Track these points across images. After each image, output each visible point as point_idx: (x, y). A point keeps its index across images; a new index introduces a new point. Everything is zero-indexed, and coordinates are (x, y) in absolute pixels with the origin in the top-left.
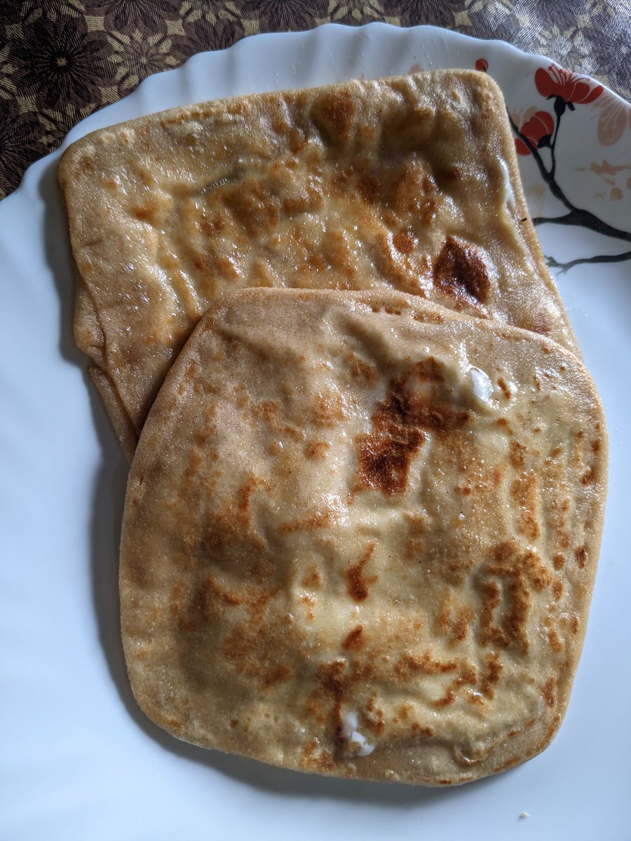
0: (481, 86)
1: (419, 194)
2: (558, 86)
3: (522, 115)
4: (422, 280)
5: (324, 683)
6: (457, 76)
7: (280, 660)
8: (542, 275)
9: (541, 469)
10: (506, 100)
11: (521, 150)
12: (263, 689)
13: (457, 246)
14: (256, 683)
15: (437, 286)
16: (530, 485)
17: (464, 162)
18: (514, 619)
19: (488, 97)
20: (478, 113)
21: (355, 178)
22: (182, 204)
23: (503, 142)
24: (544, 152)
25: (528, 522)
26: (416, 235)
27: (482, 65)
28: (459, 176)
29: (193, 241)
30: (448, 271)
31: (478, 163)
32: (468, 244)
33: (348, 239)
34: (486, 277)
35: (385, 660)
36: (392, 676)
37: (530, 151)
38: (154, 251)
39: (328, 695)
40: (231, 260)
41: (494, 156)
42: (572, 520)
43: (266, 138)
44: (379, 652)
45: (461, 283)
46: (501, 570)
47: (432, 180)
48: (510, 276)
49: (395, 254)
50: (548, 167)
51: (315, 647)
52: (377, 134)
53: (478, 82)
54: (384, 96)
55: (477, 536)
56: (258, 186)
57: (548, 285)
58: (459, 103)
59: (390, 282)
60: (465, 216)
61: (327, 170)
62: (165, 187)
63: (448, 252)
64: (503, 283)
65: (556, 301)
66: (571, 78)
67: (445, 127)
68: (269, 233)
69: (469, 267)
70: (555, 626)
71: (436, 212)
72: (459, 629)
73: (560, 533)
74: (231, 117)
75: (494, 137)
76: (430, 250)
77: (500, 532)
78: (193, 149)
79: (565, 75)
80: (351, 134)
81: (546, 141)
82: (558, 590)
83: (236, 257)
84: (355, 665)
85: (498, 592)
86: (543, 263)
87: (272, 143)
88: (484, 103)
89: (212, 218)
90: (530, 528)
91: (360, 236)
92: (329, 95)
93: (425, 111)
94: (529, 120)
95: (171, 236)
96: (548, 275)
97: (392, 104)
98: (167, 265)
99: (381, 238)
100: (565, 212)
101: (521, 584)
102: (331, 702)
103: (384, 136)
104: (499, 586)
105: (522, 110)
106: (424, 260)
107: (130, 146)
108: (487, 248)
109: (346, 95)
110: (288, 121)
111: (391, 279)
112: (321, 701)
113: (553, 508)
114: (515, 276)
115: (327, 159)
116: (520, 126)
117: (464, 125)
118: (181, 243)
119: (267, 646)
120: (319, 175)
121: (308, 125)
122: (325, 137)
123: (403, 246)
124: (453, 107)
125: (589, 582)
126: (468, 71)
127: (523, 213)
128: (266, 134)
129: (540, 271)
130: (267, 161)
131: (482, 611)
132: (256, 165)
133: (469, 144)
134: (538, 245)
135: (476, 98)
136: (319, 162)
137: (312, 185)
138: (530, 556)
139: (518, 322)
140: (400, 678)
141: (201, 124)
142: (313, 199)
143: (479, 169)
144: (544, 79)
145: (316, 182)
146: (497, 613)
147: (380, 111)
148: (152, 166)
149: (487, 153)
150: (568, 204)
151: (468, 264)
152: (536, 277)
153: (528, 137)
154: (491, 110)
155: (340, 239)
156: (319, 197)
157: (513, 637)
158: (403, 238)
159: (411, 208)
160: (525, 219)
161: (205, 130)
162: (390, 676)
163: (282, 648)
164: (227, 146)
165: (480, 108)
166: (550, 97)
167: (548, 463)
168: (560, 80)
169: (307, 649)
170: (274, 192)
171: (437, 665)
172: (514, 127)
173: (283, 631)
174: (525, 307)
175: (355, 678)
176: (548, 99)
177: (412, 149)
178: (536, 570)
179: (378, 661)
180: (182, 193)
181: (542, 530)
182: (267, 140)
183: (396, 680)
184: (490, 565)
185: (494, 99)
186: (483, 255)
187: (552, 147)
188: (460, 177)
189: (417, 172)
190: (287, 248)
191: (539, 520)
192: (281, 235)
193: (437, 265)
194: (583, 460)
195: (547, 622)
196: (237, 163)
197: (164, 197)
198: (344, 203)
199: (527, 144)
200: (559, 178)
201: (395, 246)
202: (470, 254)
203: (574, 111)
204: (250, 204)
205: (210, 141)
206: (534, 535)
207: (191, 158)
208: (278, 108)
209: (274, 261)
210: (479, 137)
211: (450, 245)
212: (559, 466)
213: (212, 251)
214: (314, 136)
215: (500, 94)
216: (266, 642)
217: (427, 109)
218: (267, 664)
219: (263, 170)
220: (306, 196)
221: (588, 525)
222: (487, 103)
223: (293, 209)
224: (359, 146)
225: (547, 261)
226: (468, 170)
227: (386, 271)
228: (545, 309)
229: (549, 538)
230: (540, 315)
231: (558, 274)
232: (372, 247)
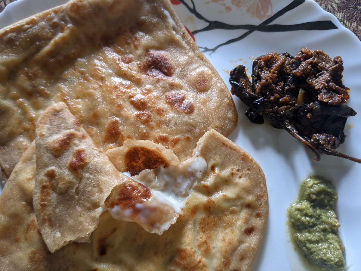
8: (199, 56)
17: (146, 15)
30: (150, 66)
31: (153, 14)
37: (180, 2)
41: (160, 9)
50: (191, 6)
60: (154, 39)
74: (28, 26)
83: (46, 86)
87: (51, 31)
89: (31, 72)
96: (205, 56)
100: (207, 24)
121: (66, 19)
133: (146, 7)
143: (155, 17)
149: (156, 9)
150: (206, 21)
151: (159, 61)
160: (184, 33)
161: (17, 35)
182: (48, 31)
193: (144, 65)
200: (198, 10)
211: (149, 54)
213: (34, 86)
225: (204, 50)
226: (149, 18)
231: (210, 55)
232: (111, 65)
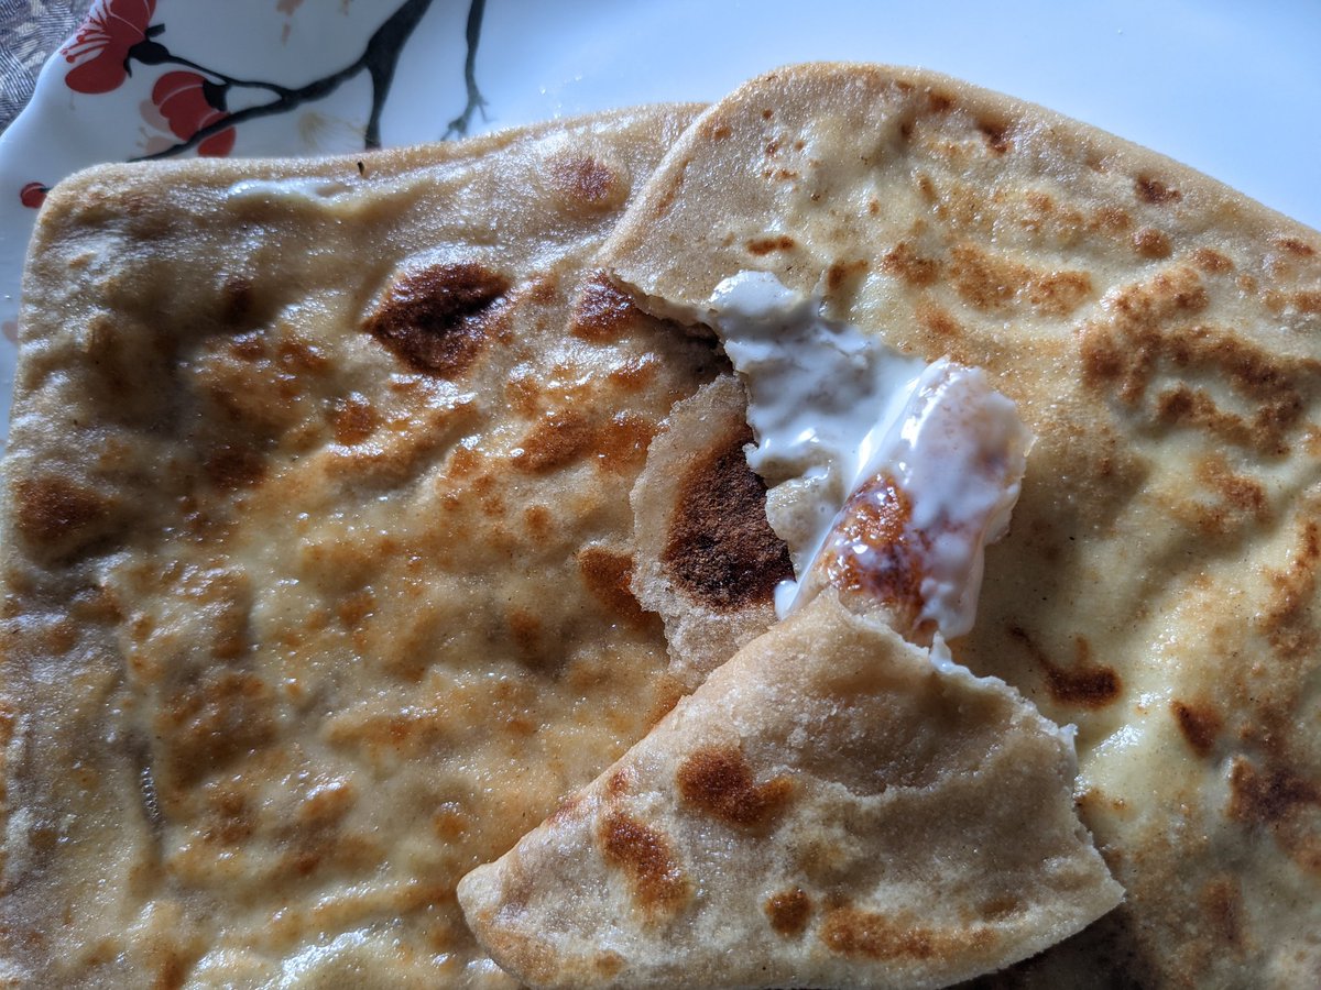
0: (72, 206)
1: (265, 373)
2: (109, 51)
3: (153, 132)
4: (436, 403)
5: (1268, 819)
6: (42, 250)
7: (1191, 900)
8: (479, 153)
9: (951, 231)
10: (113, 160)
11: (220, 148)
12: (1241, 952)
13: (382, 316)
14: (1224, 963)
15: (455, 373)
16: (977, 266)
17: (218, 268)
18: (1250, 372)
19: (97, 196)
20: (125, 221)
21: (204, 496)
22: (172, 878)
23: (196, 182)
24: (236, 100)
25: (1052, 292)
26: (344, 394)
27: (33, 196)
28: (243, 283)
29: (253, 872)
30: (428, 345)
31: (225, 239)
32: (385, 291)
33: (320, 537)
34: (458, 268)
35: (1261, 674)
36: (1297, 669)
37: (228, 128)
38: (255, 962)
39: (1295, 818)
40: (312, 794)
41: (219, 204)
42: (1074, 193)
43: (76, 673)
44: (1238, 680)
45: (460, 323)
46: (1137, 373)
47: (242, 339)
48: (467, 220)
49: (374, 447)
50: (265, 97)
51: (1188, 815)
52: (122, 437)
53: (63, 211)
54: (46, 411)
55: (1053, 406)
56: (170, 710)
57: (502, 143)
58: (94, 256)
59: (425, 469)
60: (328, 287)
61: (173, 552)
62: (128, 916)
63: (391, 337)
64: (479, 236)
65: (537, 134)
66: (99, 20)
67: (137, 294)
68: (274, 700)
69: (431, 300)
70: (1285, 290)
71: (306, 343)
72: (1238, 495)
73: (1096, 226)
74: (17, 743)
75: (181, 198)
76: (380, 372)
77: (1058, 355)
78: (64, 836)
79: (90, 32)
80: (110, 492)
81: (214, 93)
82: (1214, 263)
83: (308, 783)
84: (1250, 742)
85: (1182, 391)
86: (457, 144)
87: (89, 662)
88: (108, 205)
89: (216, 819)
90: (1066, 291)
91: (322, 508)
92: (16, 525)
93: (94, 330)
94: (165, 120)
95: (234, 915)
96: (481, 140)
97: (68, 396)
98: (290, 939)
99: (334, 469)
100: (364, 79)
101: (1179, 340)
102: (1312, 813)
103: (129, 422)
104: (1171, 385)
105: (142, 130)
106: (398, 388)
107: (27, 975)
108: (400, 254)
109: (25, 488)
110: (54, 619)
111: (420, 464)
112: (1302, 835)
113: (1036, 230)
114: (469, 209)
115: (151, 548)
116: (173, 139)
117: (142, 254)
118: (253, 896)
119: (1155, 918)
120: (179, 571)
121: (70, 579)
122: (104, 545)
123: (358, 426)
124: (101, 271)
125: (1214, 189)
126: (37, 227)
127: (347, 166)
128: (66, 673)
129: (470, 155)
130: (125, 679)
131: (1213, 435)
132: (128, 705)
133: (183, 250)
134: (417, 149)
135: (94, 220)
136: (151, 569)
137: (196, 591)
138: (1123, 304)
139: (561, 221)
140: (1305, 654)
141: (15, 809)
142: (225, 593)
143: (240, 239)
144: (88, 78)
145: (193, 582)
146: (1226, 401)
147: (76, 422)
148: (78, 937)
149: (211, 218)
150: (350, 72)
151: (425, 301)
152: (478, 166)
153: (200, 126)
154: (124, 194)
155: (317, 553)
156: (224, 580)
157: (1285, 386)
158: (343, 423)
159: (287, 392)
160: (360, 165)
161: (31, 804)
162: (1296, 673)
163: (1168, 888)
164: (74, 763)
165: (115, 215)
166: (128, 69)
167: (943, 213)
168: (99, 43)
169: (1185, 834)
170: (192, 675)
171: (1301, 563)
172: (173, 151)
173: (1135, 875)
174: (534, 200)
175: (1276, 747)
176: (130, 75)
177: (171, 366)
178: (1158, 298)
179: (1257, 689)
180: (151, 877)
181: (1076, 265)
182: (82, 671)
183: (1307, 661)
184: (1120, 393)
185: (105, 184)
186: (415, 265)
187: (230, 82)
188: (246, 282)
189: (218, 366)
190: (313, 669)
191: (1053, 266)
192: (283, 675)
193: (412, 363)
194: (959, 139)
195: (1274, 305)
196: (113, 747)
197: (148, 918)
198: (251, 530)
199: (214, 131)
200: (295, 80)
201: (357, 444)
202: (404, 293)
203: (167, 28)
204: (203, 734)
205: (55, 797)
206: (1082, 288)
207: (79, 845)
208: (22, 636)
209: (333, 701)
210: (174, 228)
211: (379, 329)
212: (956, 192)
213: (283, 833)
214: (95, 570)
215: (97, 169)
216: (1145, 918)
217: (91, 326)
218: (1191, 928)
219: (140, 692)
220: (215, 608)
221: (1093, 161)
222: (108, 199)
223: (235, 641)
224: (137, 478)
225: (455, 134)
226: (236, 262)
227: (402, 472)
228: (548, 161)
229: (1097, 254)
230: (555, 173)
231: (485, 119)
232: (348, 490)
